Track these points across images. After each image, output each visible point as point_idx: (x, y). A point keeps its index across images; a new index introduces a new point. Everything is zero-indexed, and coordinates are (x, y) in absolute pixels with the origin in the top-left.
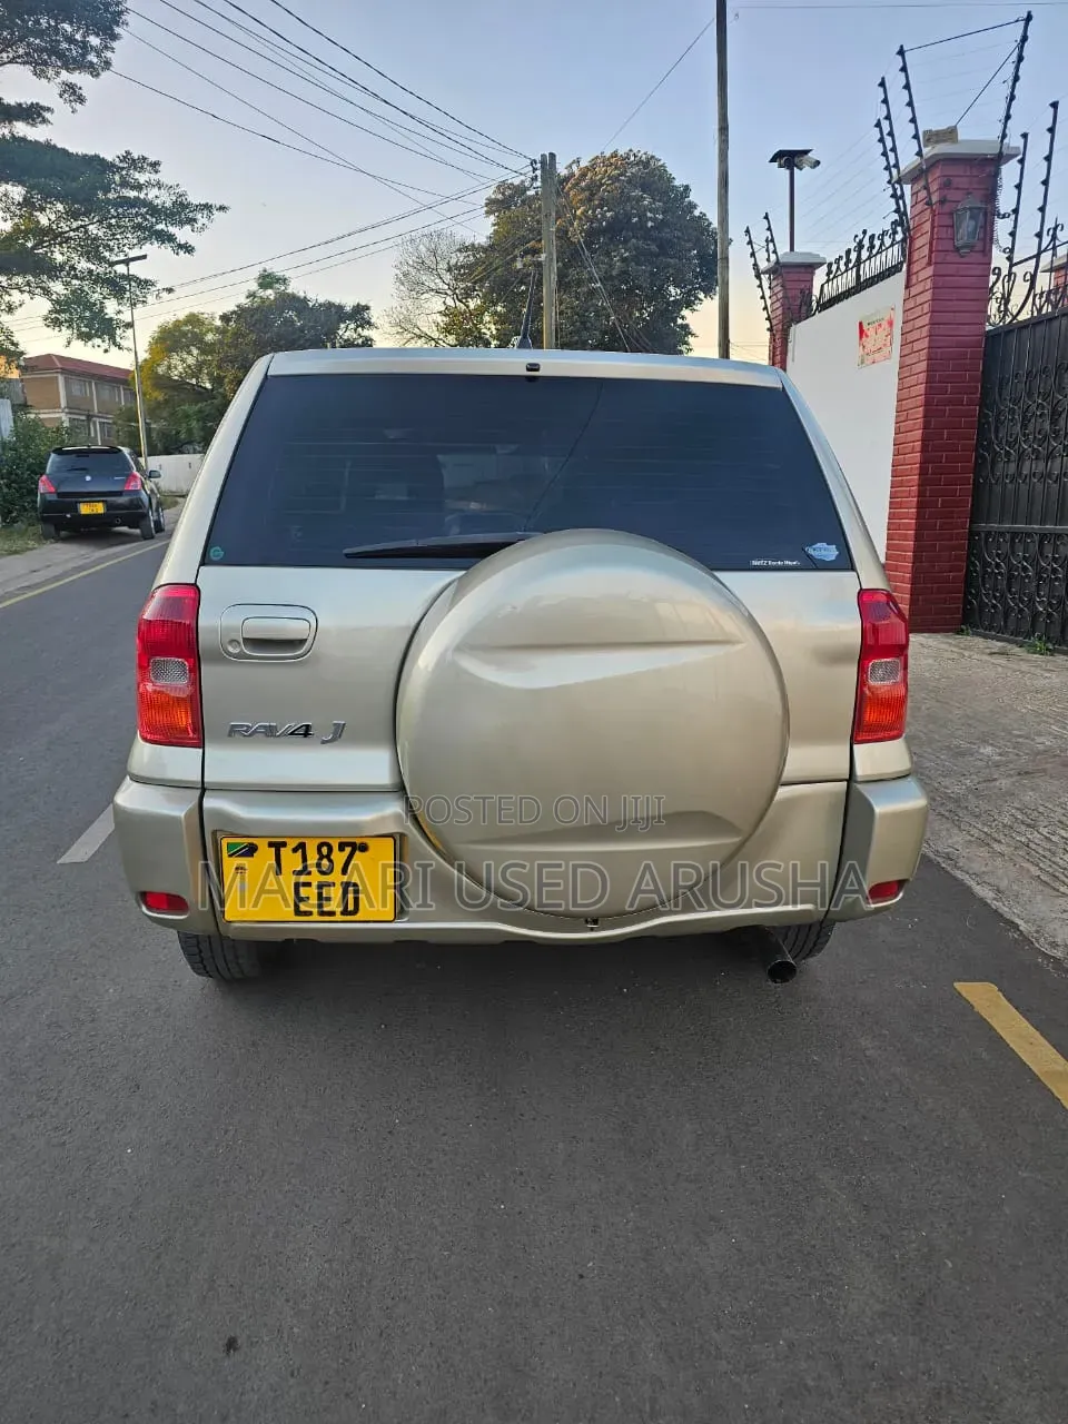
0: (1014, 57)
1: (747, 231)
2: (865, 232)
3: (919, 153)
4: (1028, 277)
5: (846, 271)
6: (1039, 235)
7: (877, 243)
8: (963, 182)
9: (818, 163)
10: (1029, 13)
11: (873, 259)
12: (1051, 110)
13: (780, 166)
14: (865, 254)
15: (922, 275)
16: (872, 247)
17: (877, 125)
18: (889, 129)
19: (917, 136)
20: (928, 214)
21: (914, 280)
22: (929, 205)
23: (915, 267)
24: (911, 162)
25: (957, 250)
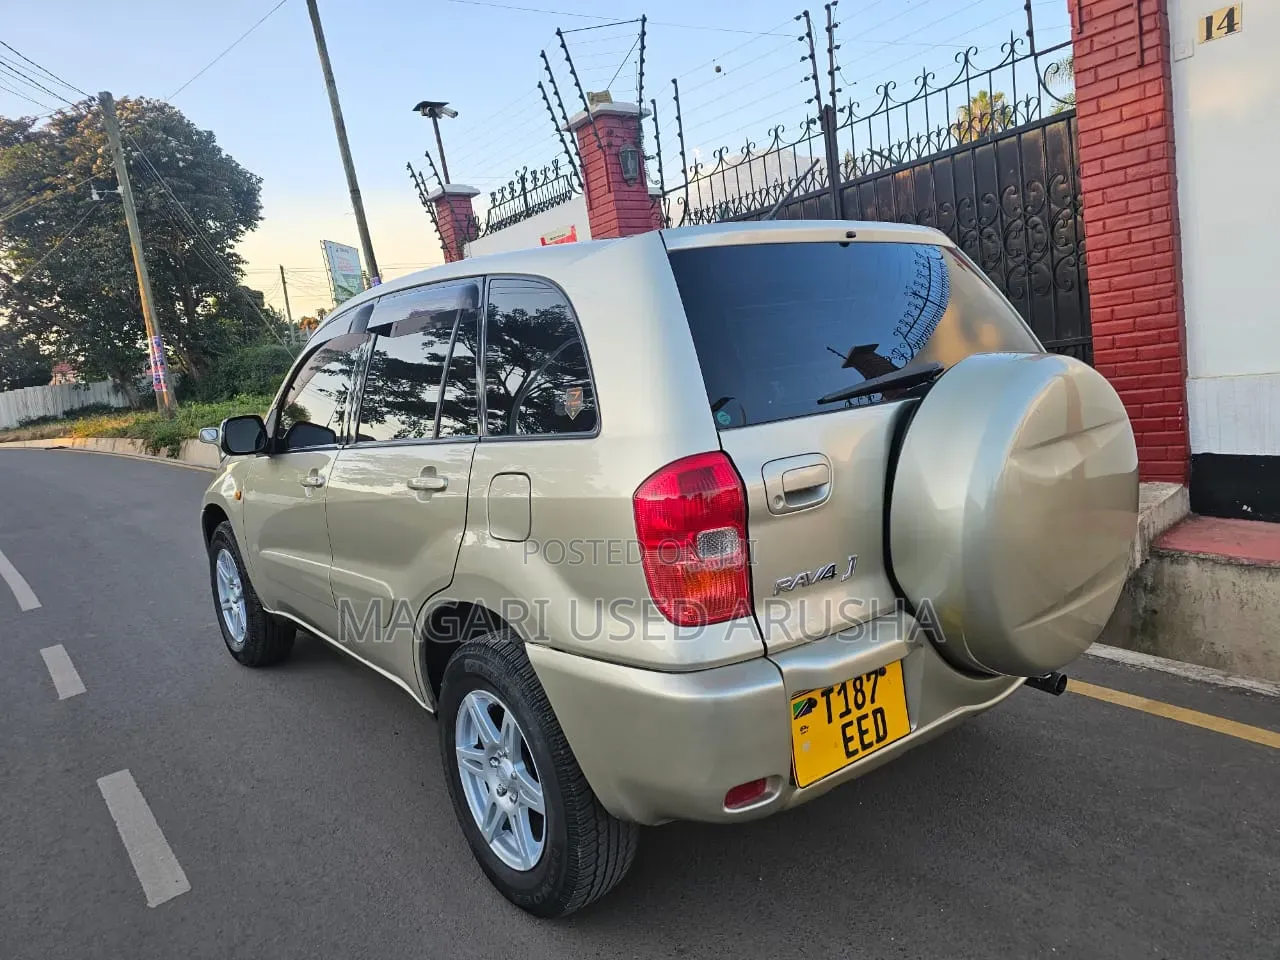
0: (639, 45)
1: (409, 166)
2: (525, 168)
3: (586, 109)
4: (681, 200)
6: (684, 171)
7: (541, 178)
8: (619, 132)
9: (456, 114)
10: (644, 16)
11: (539, 190)
12: (673, 85)
13: (424, 114)
14: (529, 186)
15: (602, 200)
16: (535, 179)
17: (540, 86)
18: (554, 90)
19: (582, 96)
20: (599, 154)
21: (595, 205)
22: (600, 147)
23: (594, 194)
24: (577, 115)
25: (626, 181)
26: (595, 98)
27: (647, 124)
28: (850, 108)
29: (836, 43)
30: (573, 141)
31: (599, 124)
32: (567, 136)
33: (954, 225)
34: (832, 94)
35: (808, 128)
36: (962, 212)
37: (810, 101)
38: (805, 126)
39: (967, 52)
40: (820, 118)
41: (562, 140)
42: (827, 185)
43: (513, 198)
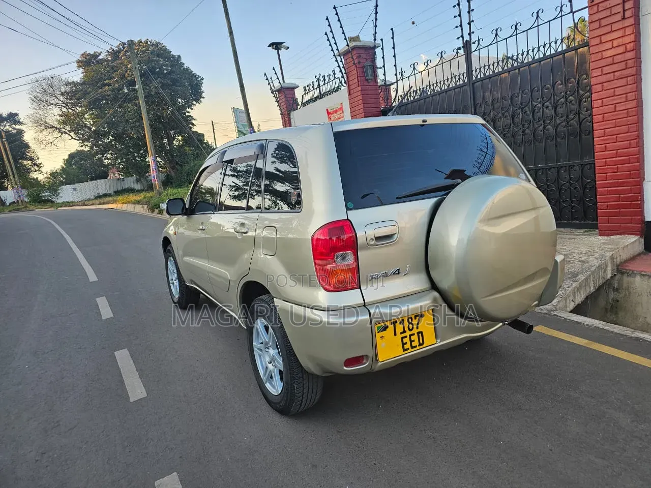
0: (374, 12)
1: (265, 75)
2: (320, 75)
3: (348, 45)
4: (394, 90)
6: (396, 75)
7: (327, 79)
8: (364, 56)
9: (288, 48)
11: (326, 85)
12: (391, 31)
13: (273, 49)
14: (321, 83)
15: (355, 90)
16: (324, 80)
17: (326, 34)
18: (332, 36)
19: (345, 39)
20: (353, 67)
21: (352, 92)
22: (354, 64)
23: (352, 87)
24: (344, 48)
25: (367, 80)
26: (352, 39)
27: (378, 51)
28: (479, 41)
29: (472, 8)
30: (341, 61)
31: (354, 52)
32: (339, 59)
33: (529, 103)
34: (470, 34)
35: (457, 52)
36: (533, 94)
37: (458, 38)
39: (538, 12)
40: (463, 47)
41: (337, 61)
42: (466, 81)
43: (314, 89)
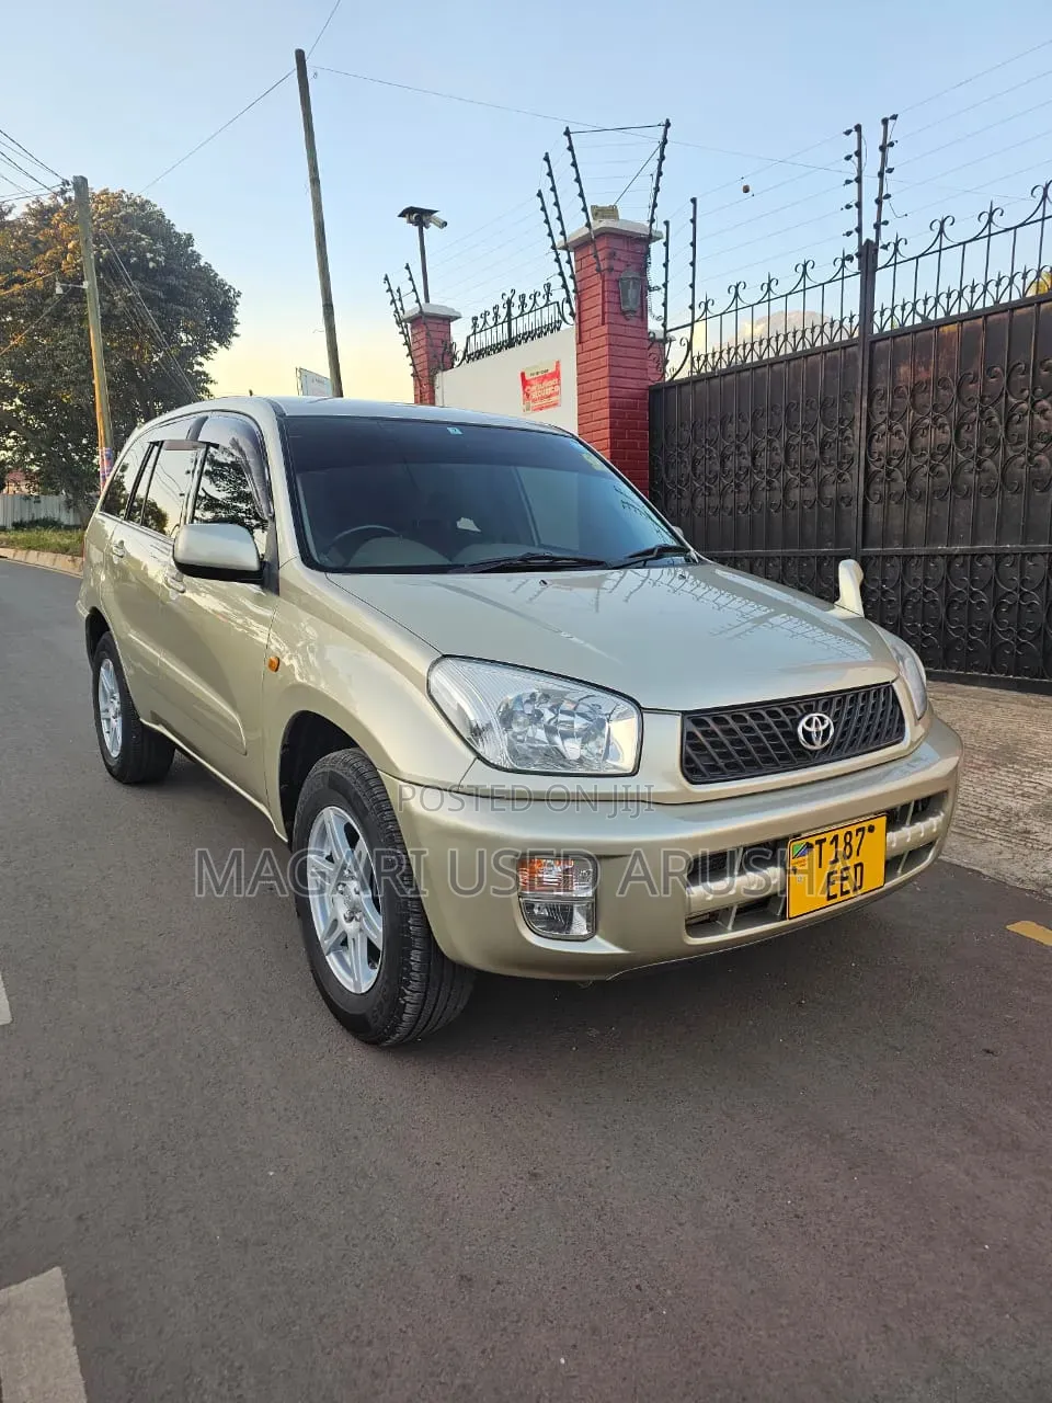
0: (658, 155)
1: (386, 279)
2: (513, 291)
3: (588, 225)
4: (684, 341)
5: (496, 325)
6: (692, 307)
7: (529, 303)
8: (622, 255)
9: (445, 224)
10: (668, 120)
11: (526, 317)
12: (692, 205)
13: (410, 221)
14: (515, 311)
15: (593, 333)
16: (523, 304)
17: (540, 195)
18: (554, 200)
19: (585, 209)
20: (597, 279)
21: (586, 336)
22: (599, 270)
23: (586, 326)
24: (580, 230)
25: (624, 313)
26: (600, 212)
27: (656, 249)
28: (896, 245)
29: (890, 165)
30: (569, 262)
31: (601, 244)
32: (564, 255)
33: (1001, 395)
34: (877, 227)
35: (843, 266)
36: (1013, 379)
37: (849, 234)
38: (839, 263)
39: (1047, 186)
40: (858, 255)
41: (558, 260)
42: (856, 335)
